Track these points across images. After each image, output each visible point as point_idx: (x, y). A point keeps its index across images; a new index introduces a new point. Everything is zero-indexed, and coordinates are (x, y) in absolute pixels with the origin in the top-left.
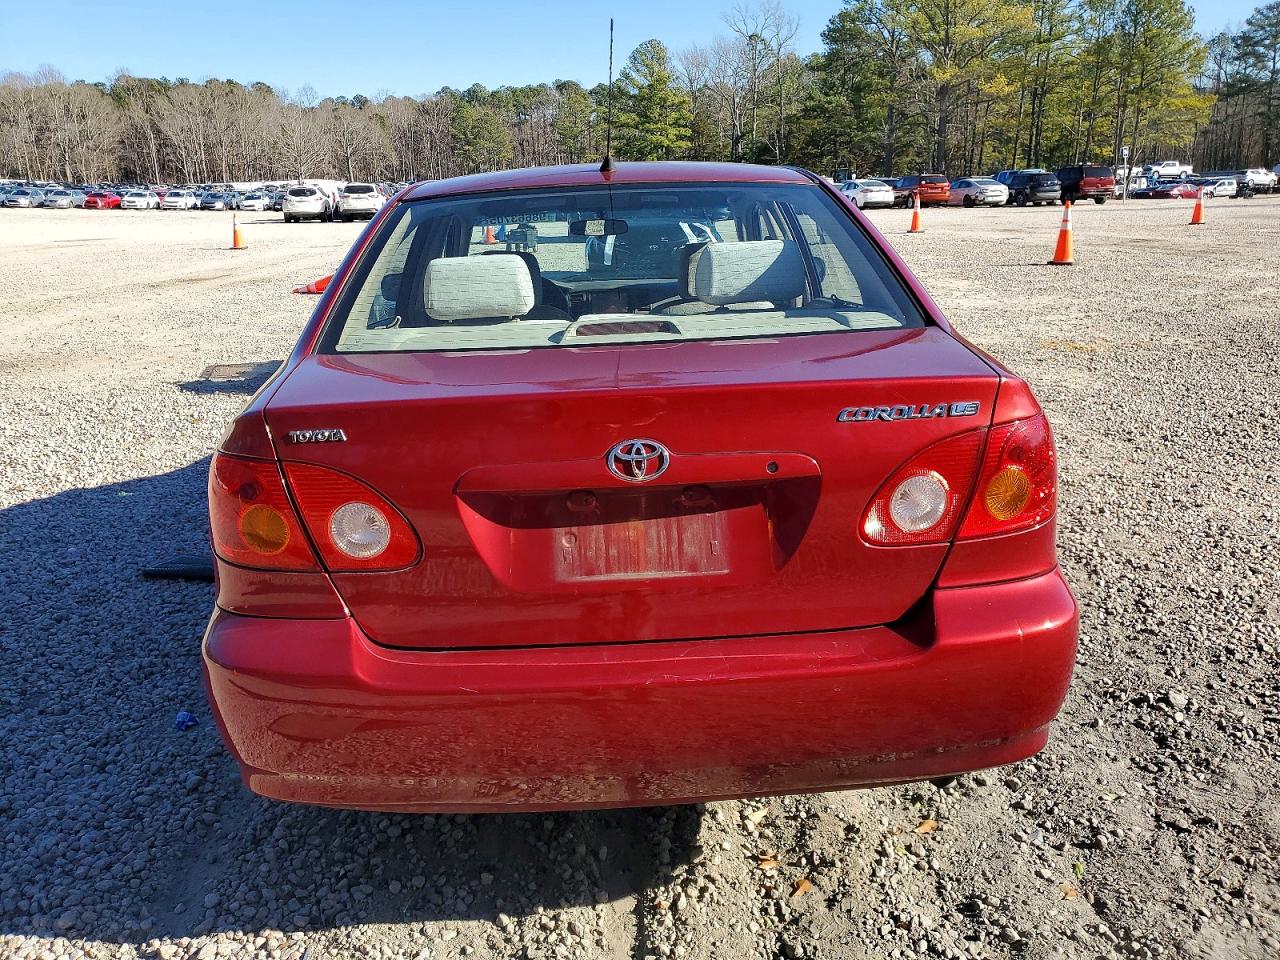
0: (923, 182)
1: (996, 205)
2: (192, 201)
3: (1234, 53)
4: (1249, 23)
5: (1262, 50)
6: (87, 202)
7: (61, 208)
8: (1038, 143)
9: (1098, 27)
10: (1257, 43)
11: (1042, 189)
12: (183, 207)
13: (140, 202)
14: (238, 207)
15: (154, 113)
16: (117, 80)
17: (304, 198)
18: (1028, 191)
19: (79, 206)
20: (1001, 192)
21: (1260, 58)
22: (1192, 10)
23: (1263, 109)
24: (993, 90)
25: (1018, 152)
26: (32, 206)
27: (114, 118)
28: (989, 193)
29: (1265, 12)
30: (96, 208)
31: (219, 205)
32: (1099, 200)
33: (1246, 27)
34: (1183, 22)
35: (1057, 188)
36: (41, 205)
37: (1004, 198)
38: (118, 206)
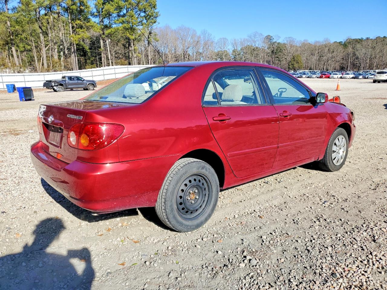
2: (353, 76)
6: (320, 76)
7: (313, 78)
12: (348, 78)
13: (335, 76)
14: (367, 78)
15: (355, 49)
16: (347, 40)
17: (382, 75)
19: (318, 78)
26: (306, 77)
27: (342, 51)
30: (322, 78)
31: (361, 77)
36: (308, 77)
38: (329, 77)
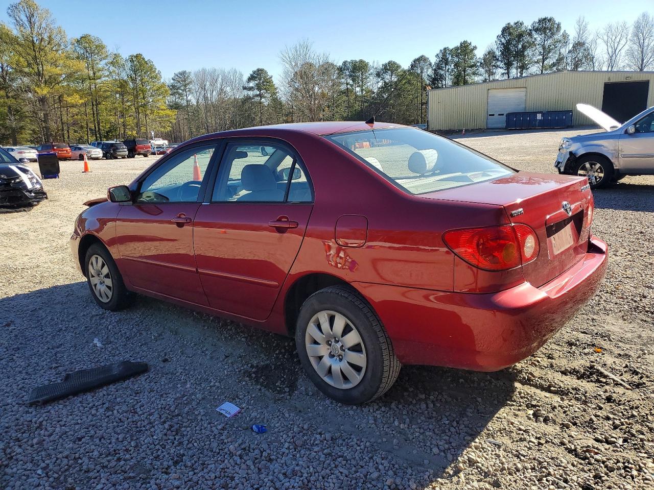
0: (55, 148)
1: (97, 159)
3: (170, 92)
4: (173, 79)
5: (181, 91)
8: (99, 129)
9: (119, 75)
10: (178, 89)
11: (118, 151)
18: (112, 152)
20: (98, 152)
21: (180, 95)
22: (159, 72)
23: (186, 116)
24: (73, 101)
25: (89, 133)
28: (93, 153)
29: (179, 75)
32: (146, 156)
33: (172, 81)
34: (156, 77)
35: (126, 150)
37: (101, 155)
